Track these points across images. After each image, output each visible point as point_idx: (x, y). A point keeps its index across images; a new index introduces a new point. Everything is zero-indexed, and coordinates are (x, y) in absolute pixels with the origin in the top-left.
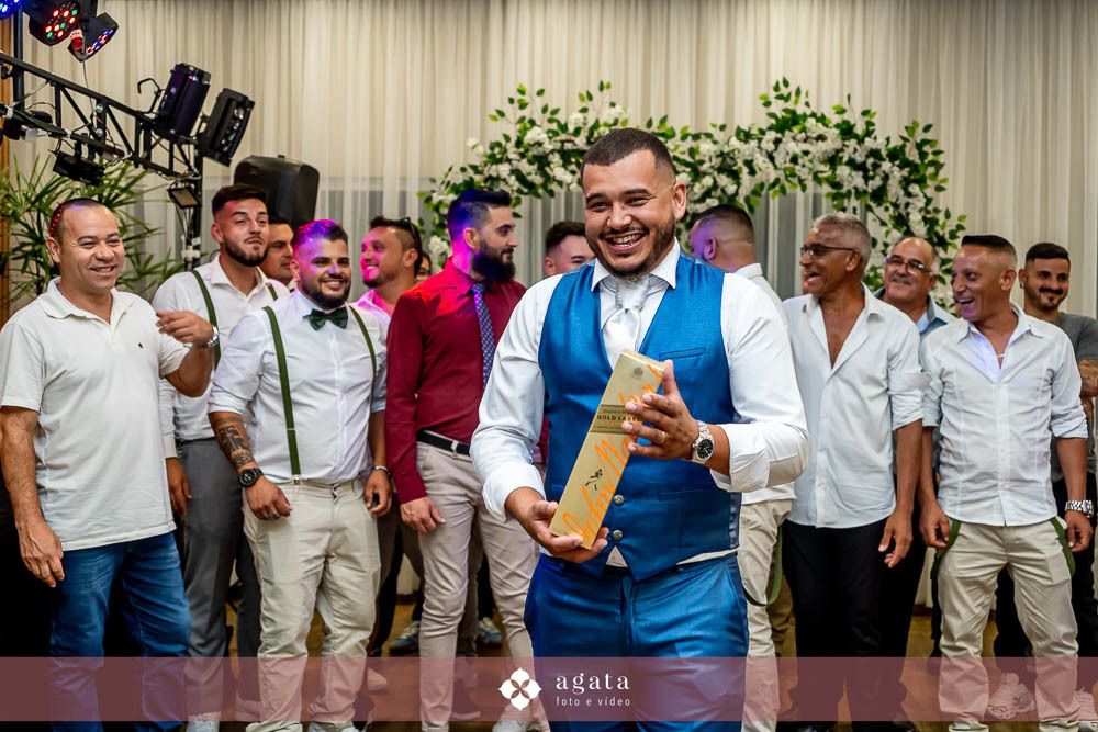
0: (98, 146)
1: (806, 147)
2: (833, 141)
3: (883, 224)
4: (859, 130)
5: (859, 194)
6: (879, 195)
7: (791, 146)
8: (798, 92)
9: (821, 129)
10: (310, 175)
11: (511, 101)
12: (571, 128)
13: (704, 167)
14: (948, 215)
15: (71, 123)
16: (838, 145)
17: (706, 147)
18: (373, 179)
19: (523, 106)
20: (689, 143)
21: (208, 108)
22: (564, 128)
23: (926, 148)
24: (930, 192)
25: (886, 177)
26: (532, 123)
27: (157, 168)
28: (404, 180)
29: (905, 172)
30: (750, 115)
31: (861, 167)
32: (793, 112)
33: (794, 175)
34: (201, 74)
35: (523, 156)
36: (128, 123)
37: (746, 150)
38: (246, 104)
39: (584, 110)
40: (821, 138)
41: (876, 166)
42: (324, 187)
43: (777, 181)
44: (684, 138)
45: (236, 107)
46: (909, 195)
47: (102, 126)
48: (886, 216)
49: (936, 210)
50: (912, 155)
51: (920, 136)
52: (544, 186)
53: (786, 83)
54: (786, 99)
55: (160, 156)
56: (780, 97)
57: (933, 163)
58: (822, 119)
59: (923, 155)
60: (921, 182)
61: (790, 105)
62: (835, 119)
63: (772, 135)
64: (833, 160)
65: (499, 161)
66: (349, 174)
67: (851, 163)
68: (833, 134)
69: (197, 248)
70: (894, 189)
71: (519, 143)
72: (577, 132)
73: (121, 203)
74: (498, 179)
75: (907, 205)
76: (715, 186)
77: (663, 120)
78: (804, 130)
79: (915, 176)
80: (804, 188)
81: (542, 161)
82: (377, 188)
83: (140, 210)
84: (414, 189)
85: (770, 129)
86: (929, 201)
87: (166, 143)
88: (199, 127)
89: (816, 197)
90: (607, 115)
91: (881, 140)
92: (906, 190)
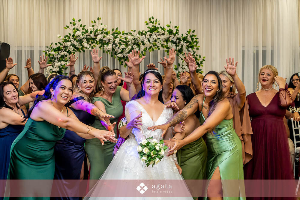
1: (159, 37)
2: (167, 35)
3: (182, 59)
4: (174, 32)
6: (180, 51)
7: (154, 37)
8: (156, 21)
9: (163, 32)
11: (71, 23)
12: (89, 31)
13: (130, 43)
14: (200, 57)
16: (168, 36)
17: (129, 37)
18: (31, 47)
19: (74, 25)
20: (125, 36)
22: (87, 31)
23: (193, 37)
24: (195, 50)
25: (182, 46)
26: (78, 30)
28: (40, 46)
29: (188, 44)
30: (143, 28)
31: (175, 43)
32: (155, 27)
33: (156, 45)
35: (75, 40)
37: (142, 38)
39: (93, 26)
40: (163, 34)
41: (179, 42)
42: (15, 49)
43: (151, 47)
44: (123, 34)
46: (189, 51)
48: (183, 57)
49: (197, 55)
50: (189, 39)
51: (192, 34)
52: (82, 49)
53: (153, 18)
54: (153, 23)
56: (151, 22)
57: (196, 42)
58: (163, 29)
59: (192, 39)
60: (192, 47)
61: (154, 25)
62: (167, 29)
64: (167, 41)
65: (68, 41)
66: (23, 45)
67: (172, 42)
68: (166, 33)
70: (185, 49)
71: (73, 36)
72: (91, 32)
74: (67, 47)
76: (133, 48)
77: (117, 29)
78: (158, 32)
79: (190, 46)
80: (159, 49)
81: (81, 41)
82: (32, 49)
84: (43, 50)
85: (148, 32)
86: (194, 52)
89: (163, 51)
90: (100, 27)
91: (180, 35)
92: (188, 49)
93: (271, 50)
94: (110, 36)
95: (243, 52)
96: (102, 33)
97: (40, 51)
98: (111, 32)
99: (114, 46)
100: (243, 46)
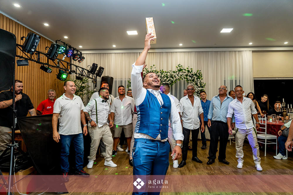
0: (82, 75)
1: (183, 74)
2: (187, 73)
3: (194, 84)
4: (190, 71)
5: (191, 80)
6: (193, 80)
7: (181, 74)
8: (182, 66)
9: (185, 71)
10: (112, 78)
13: (168, 77)
14: (203, 83)
15: (78, 72)
17: (168, 74)
18: (121, 79)
20: (166, 73)
21: (98, 69)
22: (148, 71)
23: (200, 74)
24: (200, 80)
25: (194, 78)
27: (90, 78)
28: (125, 79)
29: (197, 77)
30: (175, 69)
31: (191, 76)
32: (181, 69)
33: (181, 78)
34: (97, 65)
36: (86, 72)
37: (174, 74)
38: (103, 69)
39: (151, 69)
40: (185, 72)
41: (193, 76)
42: (114, 80)
43: (179, 78)
44: (165, 73)
45: (102, 69)
46: (198, 80)
47: (83, 72)
48: (194, 83)
49: (202, 82)
50: (198, 75)
51: (199, 72)
53: (180, 65)
54: (180, 67)
55: (91, 76)
56: (179, 67)
57: (201, 76)
58: (185, 70)
59: (199, 75)
60: (199, 78)
61: (180, 68)
62: (187, 70)
63: (178, 72)
64: (187, 75)
66: (118, 78)
67: (189, 76)
69: (96, 89)
70: (195, 80)
73: (85, 83)
75: (197, 82)
76: (170, 79)
77: (162, 70)
78: (182, 71)
79: (198, 78)
80: (183, 79)
82: (122, 80)
83: (88, 84)
84: (127, 80)
86: (200, 81)
87: (92, 74)
88: (96, 72)
89: (184, 81)
90: (154, 69)
91: (193, 73)
92: (197, 80)
93: (235, 80)
94: (159, 74)
95: (225, 81)
96: (155, 72)
97: (125, 81)
98: (160, 72)
99: (161, 78)
100: (225, 78)
